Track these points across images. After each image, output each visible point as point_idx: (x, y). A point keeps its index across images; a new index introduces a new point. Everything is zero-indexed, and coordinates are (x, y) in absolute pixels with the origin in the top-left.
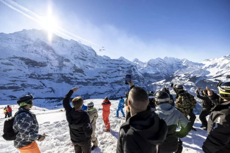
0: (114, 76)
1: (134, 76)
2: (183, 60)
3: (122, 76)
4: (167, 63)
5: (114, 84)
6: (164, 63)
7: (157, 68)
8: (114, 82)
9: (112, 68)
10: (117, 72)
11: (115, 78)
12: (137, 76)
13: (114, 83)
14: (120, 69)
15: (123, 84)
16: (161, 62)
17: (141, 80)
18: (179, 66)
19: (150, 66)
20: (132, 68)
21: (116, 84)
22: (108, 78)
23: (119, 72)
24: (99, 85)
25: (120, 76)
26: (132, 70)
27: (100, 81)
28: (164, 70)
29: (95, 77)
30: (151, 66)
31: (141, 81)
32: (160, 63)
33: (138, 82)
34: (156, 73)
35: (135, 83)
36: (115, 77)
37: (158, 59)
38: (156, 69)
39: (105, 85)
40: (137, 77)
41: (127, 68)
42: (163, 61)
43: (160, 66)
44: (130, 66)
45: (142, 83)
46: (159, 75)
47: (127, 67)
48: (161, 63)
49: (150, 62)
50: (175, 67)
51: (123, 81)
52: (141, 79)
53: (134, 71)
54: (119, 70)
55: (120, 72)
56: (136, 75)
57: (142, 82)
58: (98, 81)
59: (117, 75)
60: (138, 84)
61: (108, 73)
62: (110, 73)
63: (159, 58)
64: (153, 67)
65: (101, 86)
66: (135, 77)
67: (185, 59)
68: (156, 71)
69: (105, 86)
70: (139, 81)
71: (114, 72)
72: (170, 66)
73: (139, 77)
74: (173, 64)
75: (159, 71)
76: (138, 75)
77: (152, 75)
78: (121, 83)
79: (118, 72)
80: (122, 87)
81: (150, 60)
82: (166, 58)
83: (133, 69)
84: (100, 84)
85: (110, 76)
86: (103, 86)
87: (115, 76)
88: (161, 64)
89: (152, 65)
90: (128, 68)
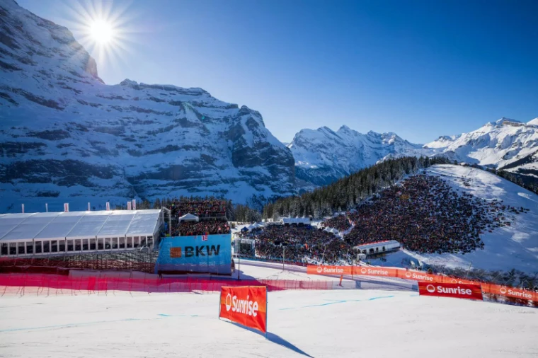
0: (158, 147)
1: (252, 150)
2: (388, 136)
3: (196, 148)
4: (345, 143)
5: (151, 182)
6: (338, 143)
7: (323, 155)
8: (154, 170)
9: (151, 117)
10: (174, 129)
11: (160, 155)
12: (266, 149)
13: (152, 176)
14: (192, 117)
15: (199, 183)
16: (331, 139)
17: (280, 167)
18: (378, 152)
19: (302, 148)
20: (244, 119)
21: (165, 182)
22: (127, 155)
23: (185, 129)
24: (46, 180)
25: (187, 148)
26: (245, 128)
27: (62, 158)
28: (341, 162)
29: (31, 134)
30: (305, 147)
31: (283, 171)
32: (328, 141)
33: (269, 175)
34: (321, 168)
35: (254, 177)
36: (164, 150)
37: (323, 129)
38: (319, 157)
39: (93, 179)
40: (263, 154)
41: (224, 123)
42: (336, 138)
43: (330, 150)
44: (234, 112)
45: (285, 179)
46: (329, 174)
47: (222, 116)
48: (332, 142)
49: (302, 134)
50: (368, 156)
51: (198, 169)
52: (281, 164)
53: (250, 128)
54: (184, 123)
55: (189, 129)
56: (260, 145)
57: (288, 174)
58: (44, 158)
59: (173, 143)
60: (267, 184)
61: (128, 133)
62: (143, 134)
63: (325, 127)
64: (312, 151)
65: (60, 184)
66: (257, 153)
67: (391, 134)
68: (320, 161)
69: (91, 185)
70: (272, 170)
71: (161, 131)
72: (354, 153)
73: (274, 152)
74: (362, 147)
75: (330, 163)
76: (267, 144)
77: (311, 173)
78: (190, 180)
79: (180, 129)
80: (195, 195)
81: (301, 132)
82: (343, 130)
83: (247, 123)
84: (55, 173)
85: (140, 146)
86: (78, 188)
87: (164, 145)
88: (331, 145)
89: (308, 146)
90: (226, 119)
